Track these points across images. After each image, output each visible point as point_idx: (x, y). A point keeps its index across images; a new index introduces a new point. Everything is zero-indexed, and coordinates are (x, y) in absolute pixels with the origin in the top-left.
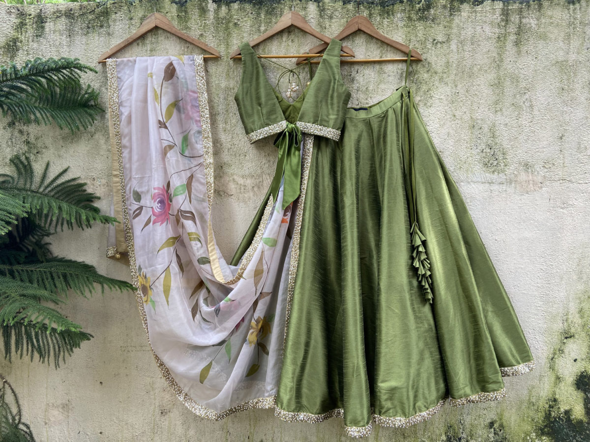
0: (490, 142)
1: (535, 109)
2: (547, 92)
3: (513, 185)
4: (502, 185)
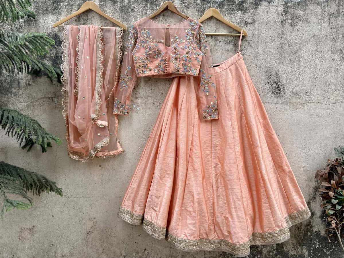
0: (276, 80)
1: (302, 62)
2: (308, 53)
3: (289, 105)
4: (282, 105)
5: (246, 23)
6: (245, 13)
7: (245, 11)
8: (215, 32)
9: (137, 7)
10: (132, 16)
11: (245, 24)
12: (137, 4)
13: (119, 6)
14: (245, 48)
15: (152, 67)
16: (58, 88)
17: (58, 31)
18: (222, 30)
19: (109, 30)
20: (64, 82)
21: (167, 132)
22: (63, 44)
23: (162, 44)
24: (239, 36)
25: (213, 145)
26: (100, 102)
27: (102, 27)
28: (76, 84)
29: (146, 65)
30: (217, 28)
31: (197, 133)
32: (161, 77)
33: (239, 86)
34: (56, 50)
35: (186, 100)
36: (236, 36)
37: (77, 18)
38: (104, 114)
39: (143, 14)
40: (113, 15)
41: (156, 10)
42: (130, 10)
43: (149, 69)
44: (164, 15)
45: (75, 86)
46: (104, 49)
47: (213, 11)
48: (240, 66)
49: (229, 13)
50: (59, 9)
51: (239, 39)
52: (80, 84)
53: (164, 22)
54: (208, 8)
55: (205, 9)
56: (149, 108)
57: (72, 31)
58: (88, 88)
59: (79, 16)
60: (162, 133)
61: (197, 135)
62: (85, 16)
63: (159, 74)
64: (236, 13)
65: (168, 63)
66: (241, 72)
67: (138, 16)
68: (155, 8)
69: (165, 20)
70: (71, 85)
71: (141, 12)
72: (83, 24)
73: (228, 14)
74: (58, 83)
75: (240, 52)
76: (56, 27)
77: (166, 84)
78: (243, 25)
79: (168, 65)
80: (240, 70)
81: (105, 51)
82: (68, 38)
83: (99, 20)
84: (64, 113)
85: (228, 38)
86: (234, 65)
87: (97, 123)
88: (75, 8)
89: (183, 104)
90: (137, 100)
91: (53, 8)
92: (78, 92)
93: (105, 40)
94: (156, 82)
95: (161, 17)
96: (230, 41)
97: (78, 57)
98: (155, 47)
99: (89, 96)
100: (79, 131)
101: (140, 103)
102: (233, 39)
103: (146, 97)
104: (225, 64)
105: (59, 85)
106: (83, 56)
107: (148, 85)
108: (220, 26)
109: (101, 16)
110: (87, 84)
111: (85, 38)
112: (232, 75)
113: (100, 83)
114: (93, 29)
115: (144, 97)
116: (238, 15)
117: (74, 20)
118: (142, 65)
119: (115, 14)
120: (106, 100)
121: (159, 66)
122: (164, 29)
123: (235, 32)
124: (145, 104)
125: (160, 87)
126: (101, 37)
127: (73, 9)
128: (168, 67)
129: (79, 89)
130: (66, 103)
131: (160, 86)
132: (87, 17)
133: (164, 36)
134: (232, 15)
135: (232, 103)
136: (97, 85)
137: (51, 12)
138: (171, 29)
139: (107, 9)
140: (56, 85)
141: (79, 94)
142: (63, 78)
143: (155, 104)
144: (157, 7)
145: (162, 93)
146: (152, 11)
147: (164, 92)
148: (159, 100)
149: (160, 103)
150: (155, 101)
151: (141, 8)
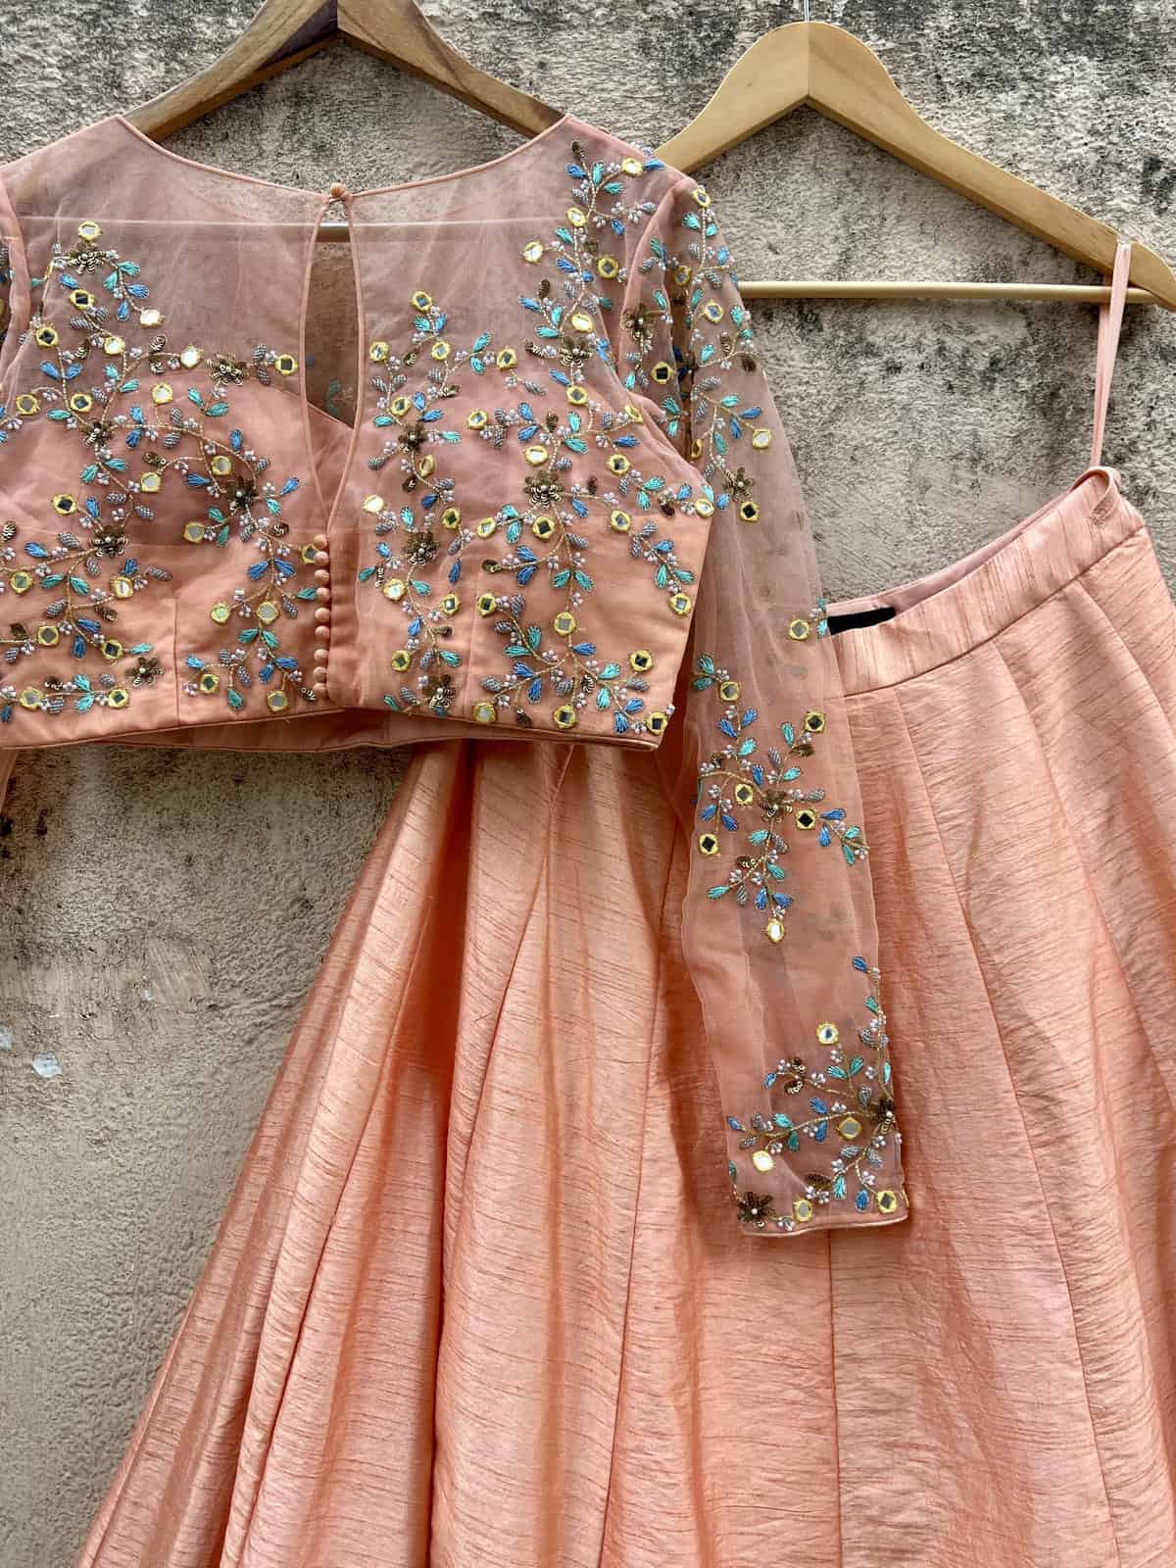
5: (1159, 176)
6: (1144, 81)
7: (1143, 57)
8: (842, 268)
11: (1147, 188)
14: (1150, 426)
18: (909, 245)
21: (304, 1408)
23: (274, 396)
24: (1093, 310)
25: (853, 1531)
29: (91, 618)
30: (856, 229)
31: (670, 1420)
33: (1126, 841)
35: (536, 1012)
36: (1056, 307)
39: (78, 90)
41: (217, 47)
43: (130, 662)
44: (298, 99)
47: (814, 47)
48: (1128, 621)
49: (980, 75)
51: (1094, 337)
53: (307, 169)
54: (759, 27)
55: (730, 35)
56: (170, 1054)
60: (258, 1426)
61: (671, 1454)
63: (243, 714)
64: (1052, 78)
65: (340, 601)
66: (1139, 681)
67: (32, 114)
68: (209, 33)
69: (320, 148)
71: (57, 73)
73: (966, 87)
75: (1110, 471)
78: (1124, 196)
79: (343, 620)
80: (1128, 663)
85: (970, 331)
86: (1052, 611)
89: (499, 1059)
90: (36, 972)
94: (238, 782)
95: (276, 118)
96: (994, 362)
98: (191, 422)
101: (61, 1006)
102: (1024, 344)
103: (126, 947)
104: (957, 599)
107: (144, 819)
108: (893, 209)
112: (1037, 720)
115: (111, 944)
116: (1077, 91)
121: (241, 626)
122: (295, 237)
123: (1045, 264)
124: (124, 1018)
125: (275, 837)
128: (342, 641)
131: (276, 831)
133: (295, 311)
134: (1009, 100)
135: (1061, 1045)
138: (374, 235)
143: (226, 1012)
144: (231, 22)
145: (300, 894)
146: (175, 58)
147: (324, 891)
148: (269, 975)
149: (279, 1006)
150: (228, 987)
151: (65, 28)
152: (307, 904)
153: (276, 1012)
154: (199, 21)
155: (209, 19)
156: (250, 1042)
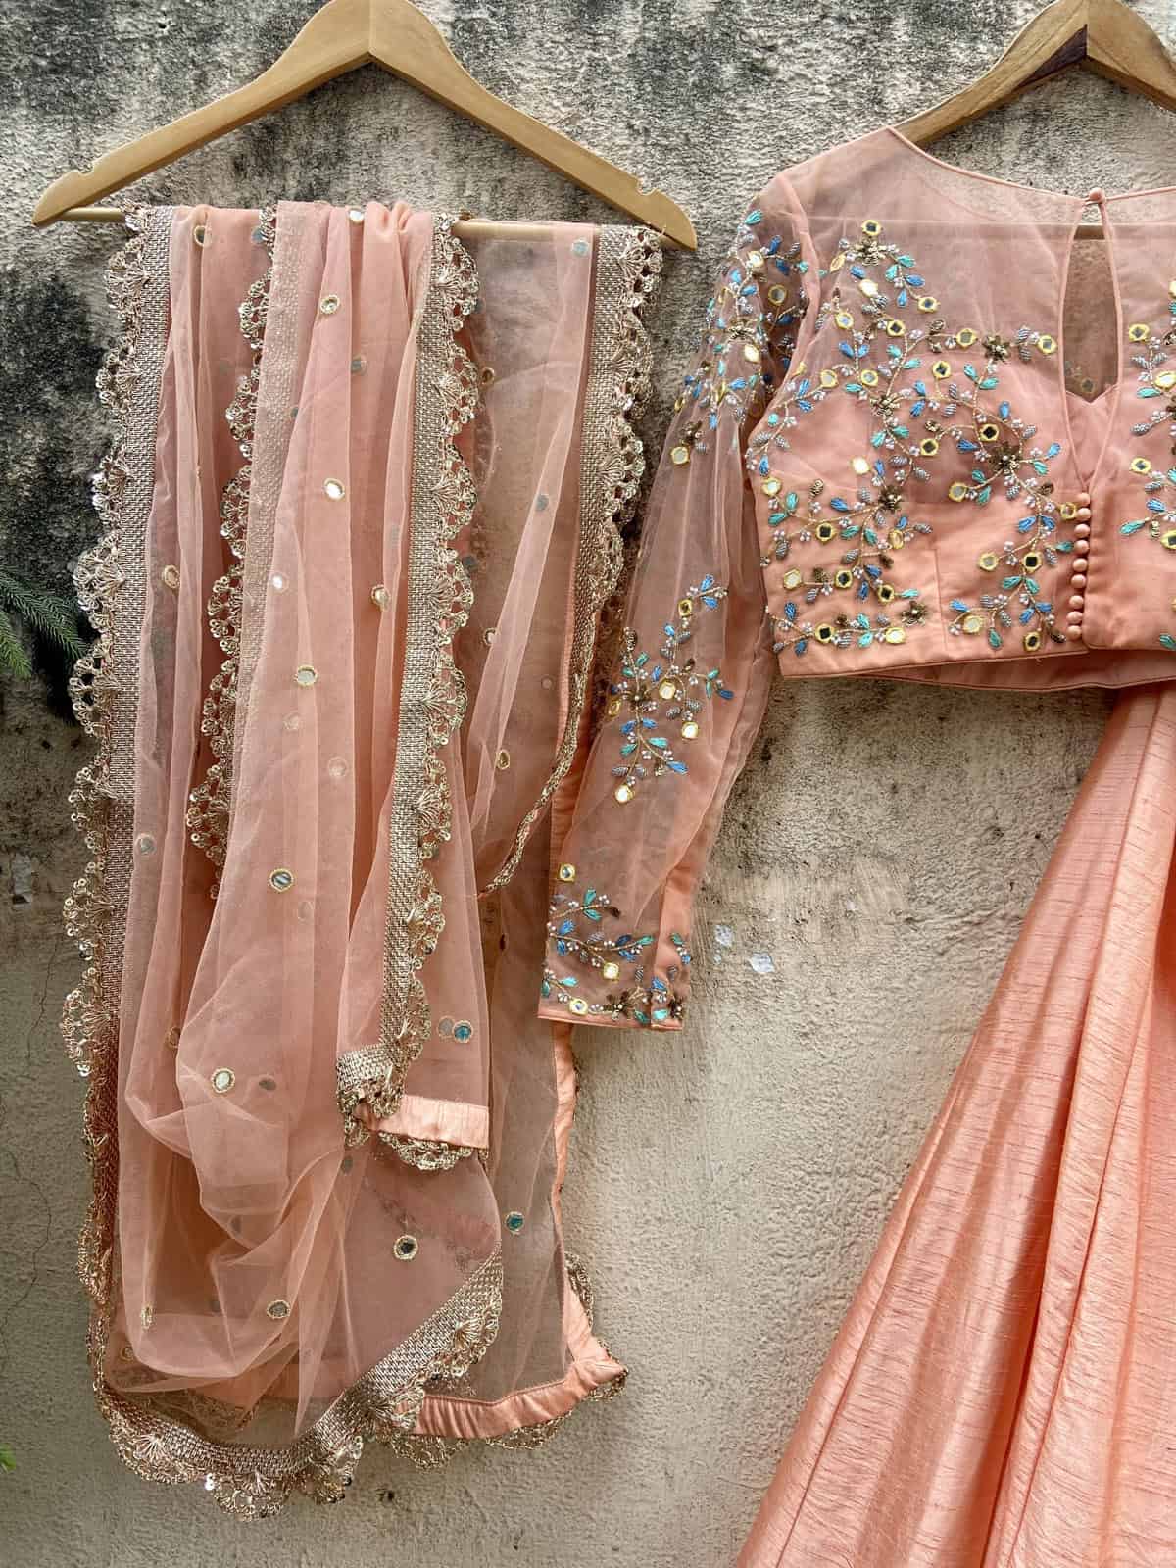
9: (790, 43)
10: (743, 126)
12: (796, 20)
13: (630, 33)
15: (930, 580)
16: (50, 765)
17: (76, 262)
19: (530, 254)
20: (96, 716)
22: (113, 369)
23: (1030, 373)
26: (432, 909)
27: (467, 225)
28: (209, 738)
29: (876, 566)
32: (1014, 683)
34: (51, 426)
37: (248, 148)
38: (462, 1032)
39: (844, 105)
40: (572, 119)
41: (968, 70)
42: (729, 70)
43: (903, 605)
44: (1035, 116)
45: (205, 754)
46: (482, 418)
50: (99, 71)
52: (247, 746)
56: (869, 961)
57: (198, 250)
58: (325, 783)
59: (270, 130)
62: (324, 127)
63: (1000, 653)
65: (1096, 553)
67: (802, 124)
68: (962, 58)
69: (1052, 159)
70: (162, 752)
71: (827, 91)
72: (297, 198)
74: (48, 719)
76: (61, 216)
77: (1039, 747)
81: (487, 438)
82: (161, 316)
83: (440, 167)
84: (78, 1015)
87: (391, 1126)
88: (236, 56)
90: (757, 880)
91: (43, 63)
92: (224, 819)
93: (492, 335)
94: (941, 719)
95: (1016, 131)
97: (246, 485)
99: (325, 858)
100: (209, 1207)
101: (777, 912)
103: (836, 862)
105: (60, 734)
106: (290, 476)
107: (857, 750)
109: (463, 124)
110: (310, 745)
111: (312, 315)
113: (441, 729)
114: (388, 235)
115: (824, 858)
117: (223, 161)
118: (844, 562)
119: (590, 105)
120: (481, 889)
121: (1007, 575)
122: (1055, 234)
124: (830, 925)
125: (972, 770)
126: (457, 311)
127: (220, 65)
129: (241, 786)
130: (106, 915)
131: (974, 764)
132: (342, 133)
133: (1055, 297)
136: (411, 752)
137: (28, 93)
138: (1125, 233)
139: (525, 67)
140: (36, 736)
141: (238, 843)
142: (88, 678)
143: (921, 925)
144: (982, 48)
145: (993, 822)
146: (930, 79)
147: (1015, 821)
148: (962, 894)
149: (970, 923)
150: (924, 903)
151: (835, 50)
152: (998, 832)
153: (966, 929)
154: (954, 46)
155: (963, 45)
156: (942, 954)
